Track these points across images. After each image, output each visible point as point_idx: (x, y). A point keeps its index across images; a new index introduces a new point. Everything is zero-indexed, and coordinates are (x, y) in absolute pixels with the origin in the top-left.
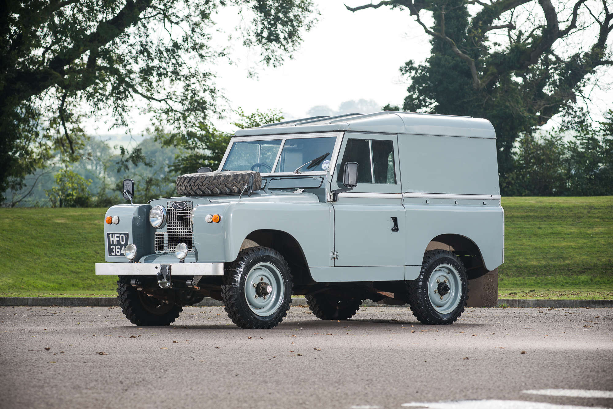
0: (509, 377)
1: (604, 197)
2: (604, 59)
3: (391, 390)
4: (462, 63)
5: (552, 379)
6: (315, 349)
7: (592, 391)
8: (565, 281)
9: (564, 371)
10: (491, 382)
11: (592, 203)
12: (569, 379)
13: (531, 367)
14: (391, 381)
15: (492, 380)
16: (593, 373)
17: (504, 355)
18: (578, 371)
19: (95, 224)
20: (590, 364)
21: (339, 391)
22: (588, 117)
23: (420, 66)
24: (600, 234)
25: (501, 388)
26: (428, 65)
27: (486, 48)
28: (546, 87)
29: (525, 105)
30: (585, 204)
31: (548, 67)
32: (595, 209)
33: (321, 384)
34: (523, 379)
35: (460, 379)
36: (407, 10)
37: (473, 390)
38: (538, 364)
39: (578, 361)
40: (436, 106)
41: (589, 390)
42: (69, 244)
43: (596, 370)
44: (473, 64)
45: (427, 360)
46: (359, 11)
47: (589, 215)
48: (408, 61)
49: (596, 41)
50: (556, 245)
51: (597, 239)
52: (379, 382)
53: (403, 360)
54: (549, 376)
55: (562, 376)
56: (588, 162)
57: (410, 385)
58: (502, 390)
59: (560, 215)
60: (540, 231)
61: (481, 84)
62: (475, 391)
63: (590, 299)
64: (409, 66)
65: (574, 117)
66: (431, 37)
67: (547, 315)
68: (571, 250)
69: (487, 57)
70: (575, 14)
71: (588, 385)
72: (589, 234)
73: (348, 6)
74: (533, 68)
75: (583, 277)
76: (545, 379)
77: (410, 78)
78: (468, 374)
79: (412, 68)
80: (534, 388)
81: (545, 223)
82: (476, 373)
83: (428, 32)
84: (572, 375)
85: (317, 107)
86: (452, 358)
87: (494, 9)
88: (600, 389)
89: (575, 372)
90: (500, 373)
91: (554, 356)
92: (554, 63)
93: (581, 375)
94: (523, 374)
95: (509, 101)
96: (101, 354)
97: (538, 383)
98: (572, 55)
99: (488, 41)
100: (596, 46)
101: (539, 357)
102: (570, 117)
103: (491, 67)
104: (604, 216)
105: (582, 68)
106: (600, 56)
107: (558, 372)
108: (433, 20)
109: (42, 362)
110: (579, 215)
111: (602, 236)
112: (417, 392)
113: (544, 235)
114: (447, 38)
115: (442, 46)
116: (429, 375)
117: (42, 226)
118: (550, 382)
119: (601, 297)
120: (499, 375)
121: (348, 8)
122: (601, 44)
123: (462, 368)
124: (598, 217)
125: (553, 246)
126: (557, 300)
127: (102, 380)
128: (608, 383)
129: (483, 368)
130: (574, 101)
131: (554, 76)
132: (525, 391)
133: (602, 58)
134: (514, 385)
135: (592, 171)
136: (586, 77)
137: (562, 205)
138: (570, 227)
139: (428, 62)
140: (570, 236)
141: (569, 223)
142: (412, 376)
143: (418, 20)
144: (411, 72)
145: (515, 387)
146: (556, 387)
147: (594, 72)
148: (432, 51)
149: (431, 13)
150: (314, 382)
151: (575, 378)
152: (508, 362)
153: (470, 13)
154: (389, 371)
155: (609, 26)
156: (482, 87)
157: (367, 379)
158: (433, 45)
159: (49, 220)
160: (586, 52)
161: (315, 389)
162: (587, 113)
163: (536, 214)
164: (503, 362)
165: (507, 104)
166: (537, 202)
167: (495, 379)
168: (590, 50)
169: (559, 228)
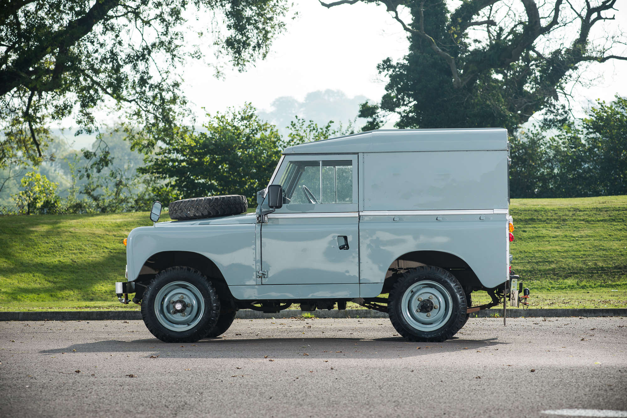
0: (524, 397)
1: (589, 198)
2: (586, 55)
3: (420, 411)
4: (441, 60)
5: (565, 399)
6: (332, 369)
7: (604, 411)
8: (551, 286)
9: (574, 390)
10: (510, 403)
11: (576, 205)
12: (581, 398)
13: (542, 386)
14: (417, 402)
15: (509, 400)
16: (602, 392)
17: (514, 373)
18: (587, 389)
19: (71, 232)
20: (596, 381)
21: (372, 413)
22: (570, 115)
23: (398, 64)
24: (586, 237)
25: (520, 408)
26: (406, 62)
27: (466, 46)
28: (527, 85)
29: (506, 103)
30: (570, 206)
31: (528, 63)
32: (580, 211)
33: (353, 406)
34: (538, 399)
35: (479, 400)
36: (384, 6)
37: (495, 411)
38: (548, 383)
39: (585, 379)
40: (415, 105)
41: (602, 409)
42: (45, 253)
43: (604, 389)
44: (453, 62)
45: (443, 380)
46: (334, 7)
47: (574, 217)
48: (385, 59)
49: (578, 36)
50: (541, 248)
51: (582, 242)
52: (406, 404)
53: (420, 380)
54: (561, 395)
55: (573, 395)
56: (570, 160)
57: (435, 406)
58: (521, 411)
59: (545, 218)
60: (525, 235)
61: (462, 83)
62: (497, 412)
63: (582, 308)
64: (387, 64)
65: (556, 116)
66: (409, 34)
67: (543, 327)
68: (556, 254)
69: (467, 54)
70: (557, 10)
71: (599, 405)
72: (574, 237)
73: (322, 2)
74: (513, 65)
75: (570, 282)
76: (559, 398)
77: (388, 76)
78: (486, 394)
79: (390, 66)
80: (550, 408)
81: (530, 226)
82: (492, 393)
83: (406, 29)
84: (583, 394)
85: (282, 98)
86: (465, 377)
87: (473, 5)
88: (612, 409)
89: (584, 391)
90: (515, 393)
91: (561, 373)
92: (535, 60)
93: (591, 394)
94: (537, 394)
95: (490, 99)
96: (131, 376)
97: (553, 403)
98: (554, 51)
99: (467, 38)
100: (577, 42)
101: (548, 375)
102: (552, 115)
103: (471, 65)
104: (590, 219)
105: (563, 64)
106: (582, 52)
107: (569, 390)
108: (411, 16)
109: (80, 385)
110: (564, 217)
111: (588, 239)
112: (445, 414)
113: (529, 238)
114: (427, 35)
115: (420, 43)
116: (449, 396)
117: (16, 234)
118: (564, 401)
119: (592, 305)
120: (514, 395)
121: (323, 4)
122: (583, 40)
123: (478, 388)
124: (583, 220)
125: (538, 250)
126: (549, 310)
127: (147, 403)
128: (618, 402)
129: (497, 387)
130: (556, 98)
131: (535, 73)
132: (543, 412)
133: (584, 54)
134: (531, 405)
135: (575, 170)
136: (567, 73)
137: (547, 207)
138: (556, 229)
139: (407, 59)
140: (555, 239)
141: (553, 225)
142: (433, 397)
143: (397, 18)
144: (388, 70)
145: (533, 408)
146: (571, 407)
147: (576, 68)
148: (411, 48)
149: (409, 10)
150: (345, 404)
151: (586, 398)
152: (519, 381)
153: (449, 9)
154: (410, 392)
155: (590, 21)
156: (463, 85)
157: (393, 400)
158: (411, 42)
159: (23, 228)
160: (568, 47)
161: (349, 411)
162: (569, 111)
163: (520, 217)
164: (515, 381)
165: (488, 102)
166: (521, 204)
167: (512, 399)
168: (571, 46)
169: (544, 232)
